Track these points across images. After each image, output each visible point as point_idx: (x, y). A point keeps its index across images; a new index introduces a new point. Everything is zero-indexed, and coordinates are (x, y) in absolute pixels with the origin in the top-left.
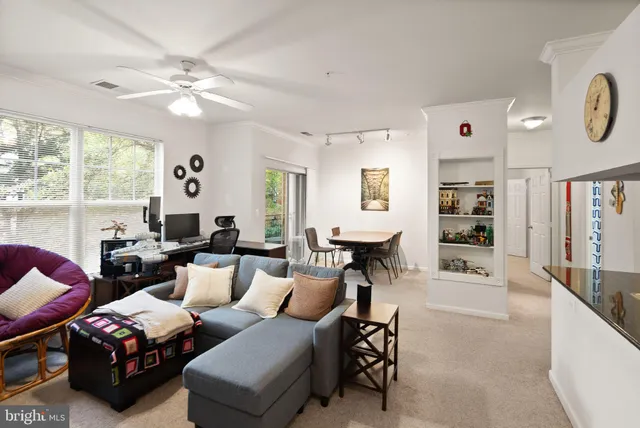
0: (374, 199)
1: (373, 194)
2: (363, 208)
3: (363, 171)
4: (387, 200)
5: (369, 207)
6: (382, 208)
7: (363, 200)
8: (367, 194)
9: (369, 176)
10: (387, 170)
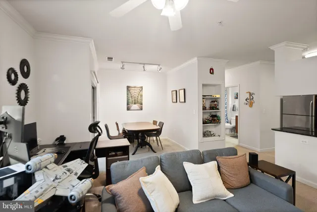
0: (135, 104)
1: (133, 101)
2: (128, 109)
3: (128, 87)
4: (142, 104)
5: (132, 108)
6: (139, 108)
7: (128, 104)
8: (130, 101)
9: (132, 91)
10: (142, 87)
